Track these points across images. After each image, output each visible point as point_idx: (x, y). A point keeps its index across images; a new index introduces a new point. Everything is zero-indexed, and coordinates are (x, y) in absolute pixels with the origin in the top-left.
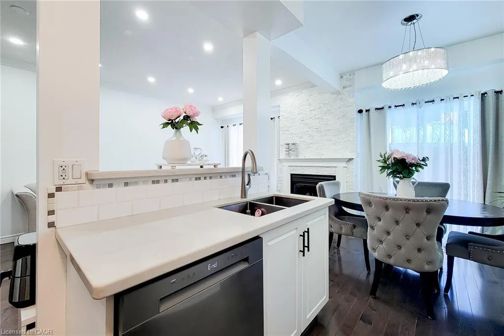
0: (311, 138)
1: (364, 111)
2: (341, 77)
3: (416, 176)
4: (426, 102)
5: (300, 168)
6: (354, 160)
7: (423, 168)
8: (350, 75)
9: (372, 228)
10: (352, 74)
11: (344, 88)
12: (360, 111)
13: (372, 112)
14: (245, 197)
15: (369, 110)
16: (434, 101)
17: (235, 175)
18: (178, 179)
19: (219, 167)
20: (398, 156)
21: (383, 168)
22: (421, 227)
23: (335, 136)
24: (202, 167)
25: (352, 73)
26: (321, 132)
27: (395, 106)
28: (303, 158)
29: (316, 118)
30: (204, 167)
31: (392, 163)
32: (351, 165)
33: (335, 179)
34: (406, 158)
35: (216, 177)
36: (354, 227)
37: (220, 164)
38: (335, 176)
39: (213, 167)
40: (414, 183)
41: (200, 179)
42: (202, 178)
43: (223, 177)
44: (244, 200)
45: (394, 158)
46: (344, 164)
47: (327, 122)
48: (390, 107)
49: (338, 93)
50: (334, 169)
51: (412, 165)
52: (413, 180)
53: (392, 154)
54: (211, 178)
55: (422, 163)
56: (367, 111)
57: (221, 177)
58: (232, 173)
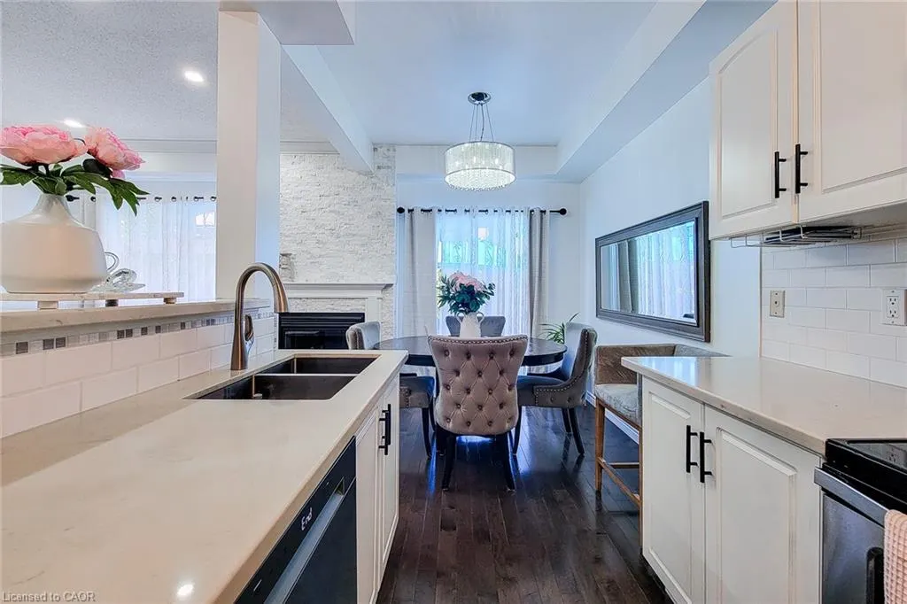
0: (321, 246)
1: (406, 211)
2: (375, 149)
3: (482, 308)
4: (480, 211)
5: (298, 301)
6: (393, 287)
7: (489, 299)
8: (388, 150)
9: (447, 387)
10: (391, 149)
11: (379, 168)
12: (401, 210)
13: (417, 213)
14: (244, 366)
15: (413, 210)
16: (487, 211)
17: (213, 321)
18: (64, 339)
19: (179, 301)
20: (465, 282)
21: (445, 298)
22: (505, 375)
23: (363, 245)
24: (112, 303)
25: (392, 146)
26: (338, 238)
27: (446, 211)
28: (305, 283)
29: (331, 211)
30: (122, 303)
31: (457, 292)
32: (388, 295)
33: (363, 320)
34: (473, 284)
35: (171, 328)
36: (410, 392)
37: (182, 295)
38: (364, 314)
39: (160, 301)
40: (479, 319)
41: (130, 333)
42: (137, 332)
43: (188, 325)
44: (242, 374)
45: (461, 285)
46: (378, 294)
47: (350, 220)
48: (440, 211)
49: (369, 174)
50: (361, 302)
51: (480, 294)
52: (479, 315)
53: (457, 279)
54: (158, 329)
55: (489, 291)
56: (409, 211)
57: (183, 326)
58: (206, 316)
